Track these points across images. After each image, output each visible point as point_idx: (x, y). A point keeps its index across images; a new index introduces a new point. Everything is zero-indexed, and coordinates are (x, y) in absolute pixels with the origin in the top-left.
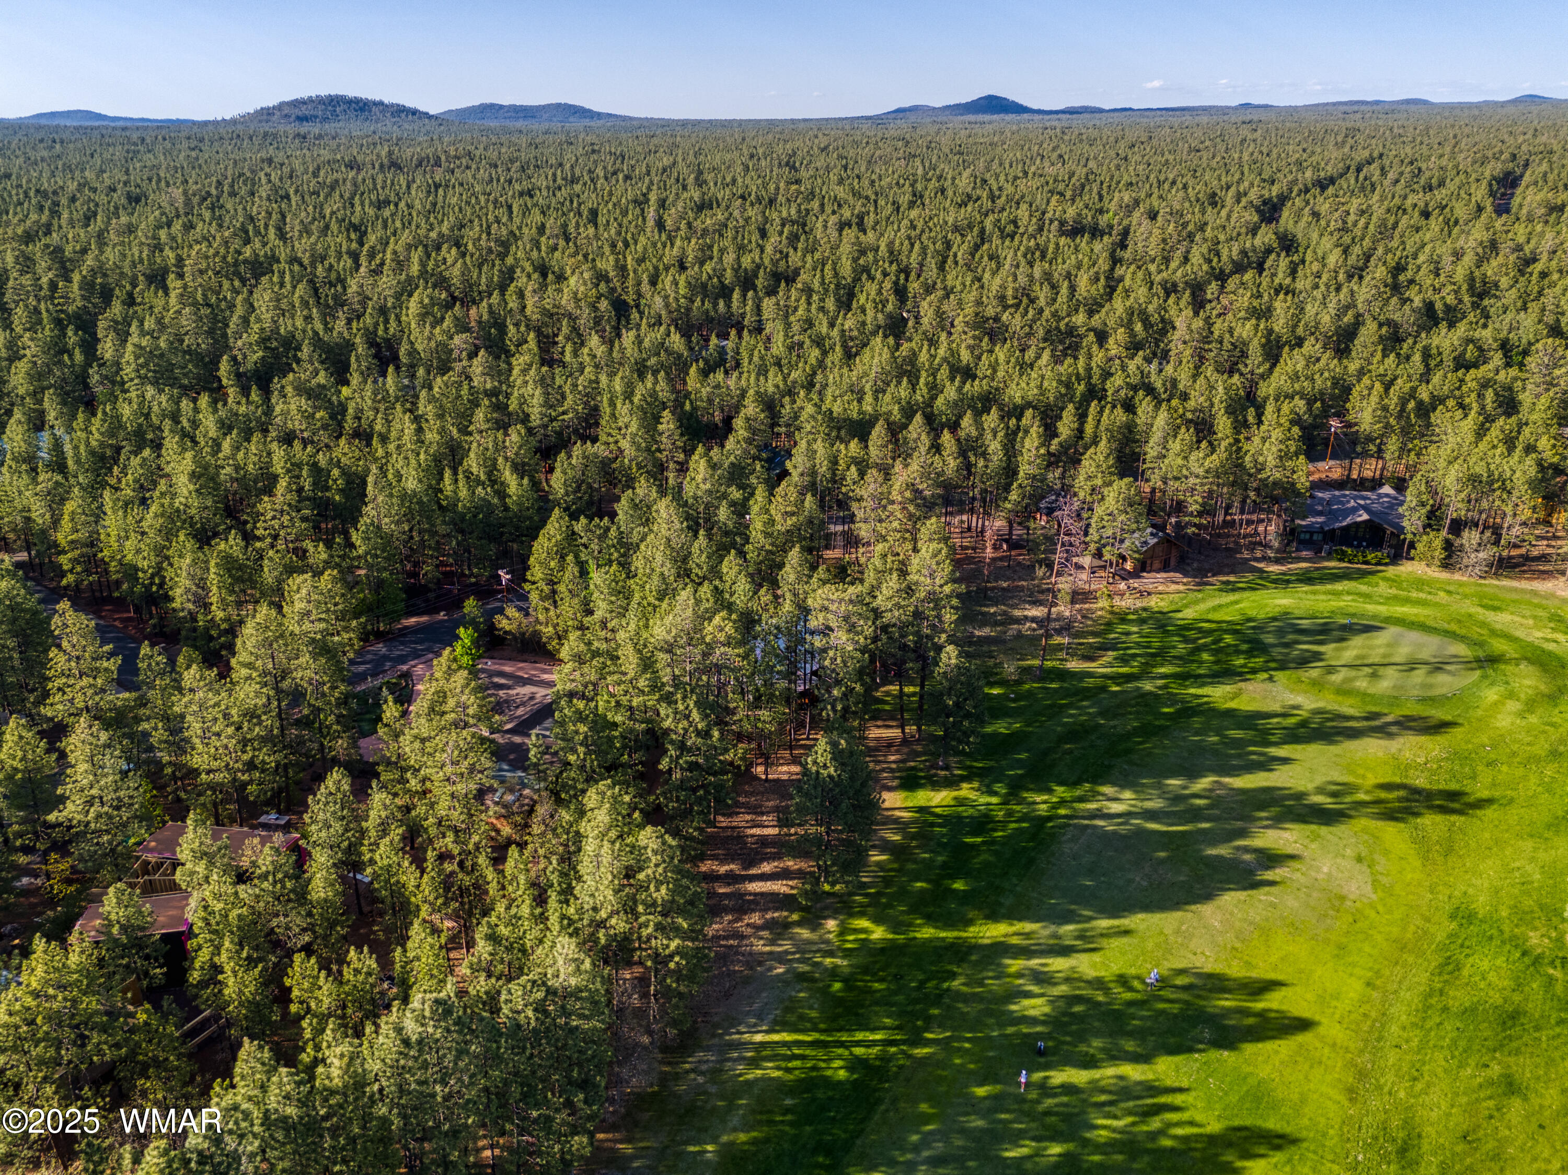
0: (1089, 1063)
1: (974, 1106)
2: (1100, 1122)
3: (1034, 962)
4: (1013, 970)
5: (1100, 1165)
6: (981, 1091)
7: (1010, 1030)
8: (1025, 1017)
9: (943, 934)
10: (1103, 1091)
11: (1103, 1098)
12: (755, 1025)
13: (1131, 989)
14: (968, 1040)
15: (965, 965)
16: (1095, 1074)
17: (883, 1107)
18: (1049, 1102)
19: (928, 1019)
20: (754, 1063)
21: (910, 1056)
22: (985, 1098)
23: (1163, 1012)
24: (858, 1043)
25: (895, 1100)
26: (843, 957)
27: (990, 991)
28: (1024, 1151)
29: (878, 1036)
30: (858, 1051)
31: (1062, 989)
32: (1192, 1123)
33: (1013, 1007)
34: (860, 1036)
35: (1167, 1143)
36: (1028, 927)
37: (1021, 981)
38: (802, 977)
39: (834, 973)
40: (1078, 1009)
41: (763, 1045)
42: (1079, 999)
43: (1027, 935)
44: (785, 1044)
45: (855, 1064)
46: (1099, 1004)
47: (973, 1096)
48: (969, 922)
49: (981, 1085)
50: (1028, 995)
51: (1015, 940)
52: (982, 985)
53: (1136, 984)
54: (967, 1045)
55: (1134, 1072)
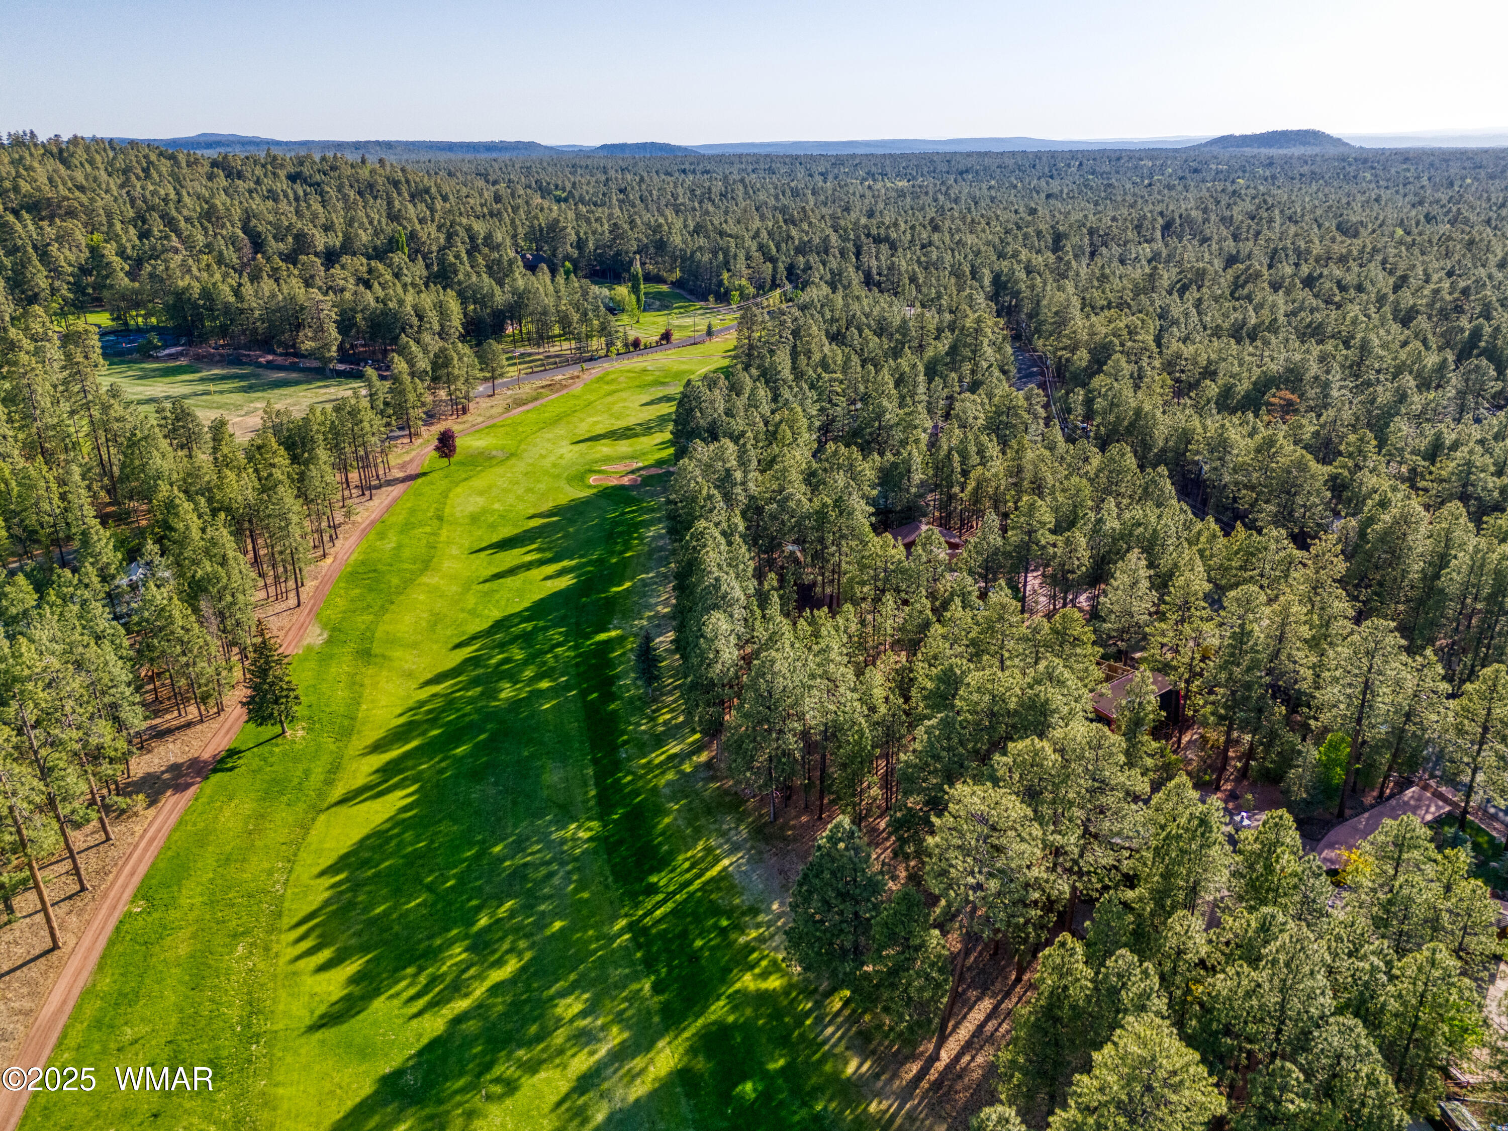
0: (495, 990)
1: (557, 915)
2: (464, 956)
3: (603, 1051)
4: (615, 1030)
5: (448, 930)
6: (558, 925)
7: (573, 977)
8: (571, 994)
9: (700, 1022)
10: (473, 977)
11: (472, 971)
12: (739, 866)
13: (497, 1080)
14: (596, 951)
15: (657, 1007)
16: (488, 984)
17: (610, 879)
18: (506, 946)
19: (639, 947)
20: (708, 850)
21: (626, 915)
22: (551, 923)
23: (461, 1075)
24: (665, 901)
25: (607, 887)
26: (747, 944)
27: (614, 999)
28: (503, 909)
29: (658, 913)
30: (660, 897)
31: (559, 1037)
32: (398, 994)
33: (586, 996)
34: (670, 905)
35: (410, 970)
36: (639, 1090)
37: (599, 1022)
38: (754, 911)
39: (741, 929)
40: (534, 1029)
41: (717, 860)
42: (539, 1038)
43: (633, 1076)
44: (707, 869)
45: (652, 890)
46: (519, 1046)
47: (560, 919)
48: (692, 1051)
49: (562, 930)
50: (583, 1014)
51: (638, 1063)
52: (626, 999)
53: (498, 1089)
54: (594, 946)
55: (461, 1005)
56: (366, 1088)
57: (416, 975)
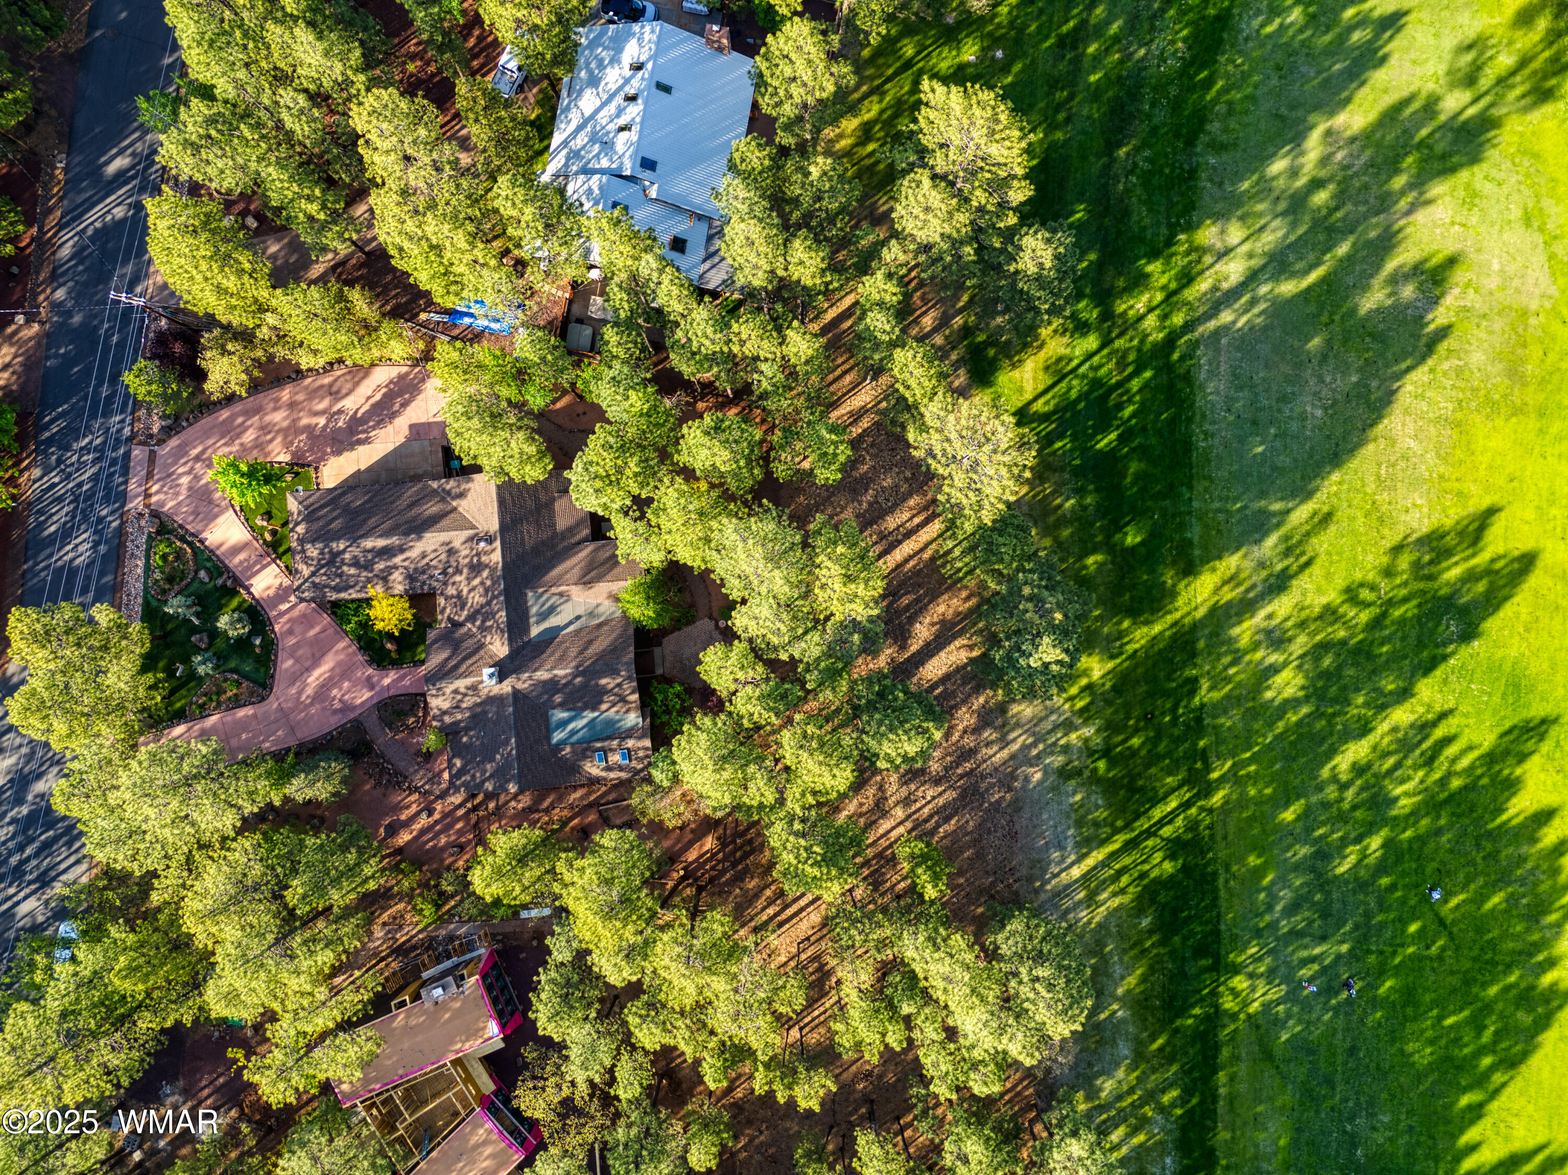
0: (1365, 729)
1: (1290, 835)
2: (1399, 791)
3: (1259, 619)
4: (1244, 642)
5: (1417, 838)
6: (1288, 815)
7: (1280, 726)
8: (1286, 701)
9: (1157, 628)
10: (1386, 755)
11: (1391, 761)
12: (1063, 859)
13: (1366, 605)
14: (1250, 761)
15: (1199, 661)
16: (1372, 739)
17: (1221, 880)
18: (1350, 794)
19: (1204, 755)
20: (1091, 900)
21: (1210, 811)
22: (1298, 819)
23: (1402, 621)
24: (1161, 823)
25: (1227, 867)
26: (1086, 722)
27: (1239, 685)
28: (1352, 860)
29: (1173, 804)
30: (1167, 831)
31: (1300, 644)
32: (1470, 748)
33: (1269, 695)
34: (1157, 813)
35: (1456, 783)
36: (1231, 562)
37: (1259, 655)
38: (1064, 774)
39: (1088, 750)
40: (1327, 662)
41: (1086, 877)
42: (1323, 647)
43: (1233, 579)
44: (1104, 864)
45: (1174, 848)
46: (1343, 642)
47: (1286, 825)
48: (1173, 594)
49: (1286, 806)
50: (1275, 670)
51: (1228, 595)
52: (1228, 680)
53: (1365, 594)
54: (1252, 768)
55: (1402, 716)
56: (1492, 625)
57: (1449, 775)
